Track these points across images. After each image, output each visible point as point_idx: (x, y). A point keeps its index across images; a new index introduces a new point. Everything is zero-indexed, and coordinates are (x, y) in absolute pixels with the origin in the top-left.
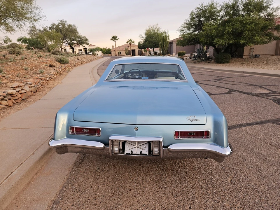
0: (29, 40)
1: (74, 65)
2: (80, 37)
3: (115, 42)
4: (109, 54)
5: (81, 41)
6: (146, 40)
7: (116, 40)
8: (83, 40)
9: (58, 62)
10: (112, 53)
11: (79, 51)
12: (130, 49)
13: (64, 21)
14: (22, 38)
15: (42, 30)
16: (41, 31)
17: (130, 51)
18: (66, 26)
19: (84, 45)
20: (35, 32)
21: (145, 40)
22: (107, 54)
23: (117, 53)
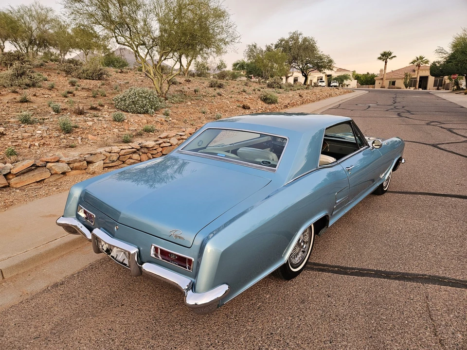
0: (248, 65)
1: (285, 106)
2: (320, 58)
3: (386, 62)
4: (371, 84)
5: (320, 64)
6: (452, 58)
7: (388, 60)
8: (324, 62)
9: (263, 101)
10: (377, 82)
11: (318, 80)
12: (417, 76)
13: (298, 33)
14: (239, 62)
15: (264, 49)
16: (262, 51)
17: (416, 78)
18: (300, 40)
19: (324, 71)
20: (255, 54)
21: (450, 59)
22: (366, 84)
23: (386, 83)
